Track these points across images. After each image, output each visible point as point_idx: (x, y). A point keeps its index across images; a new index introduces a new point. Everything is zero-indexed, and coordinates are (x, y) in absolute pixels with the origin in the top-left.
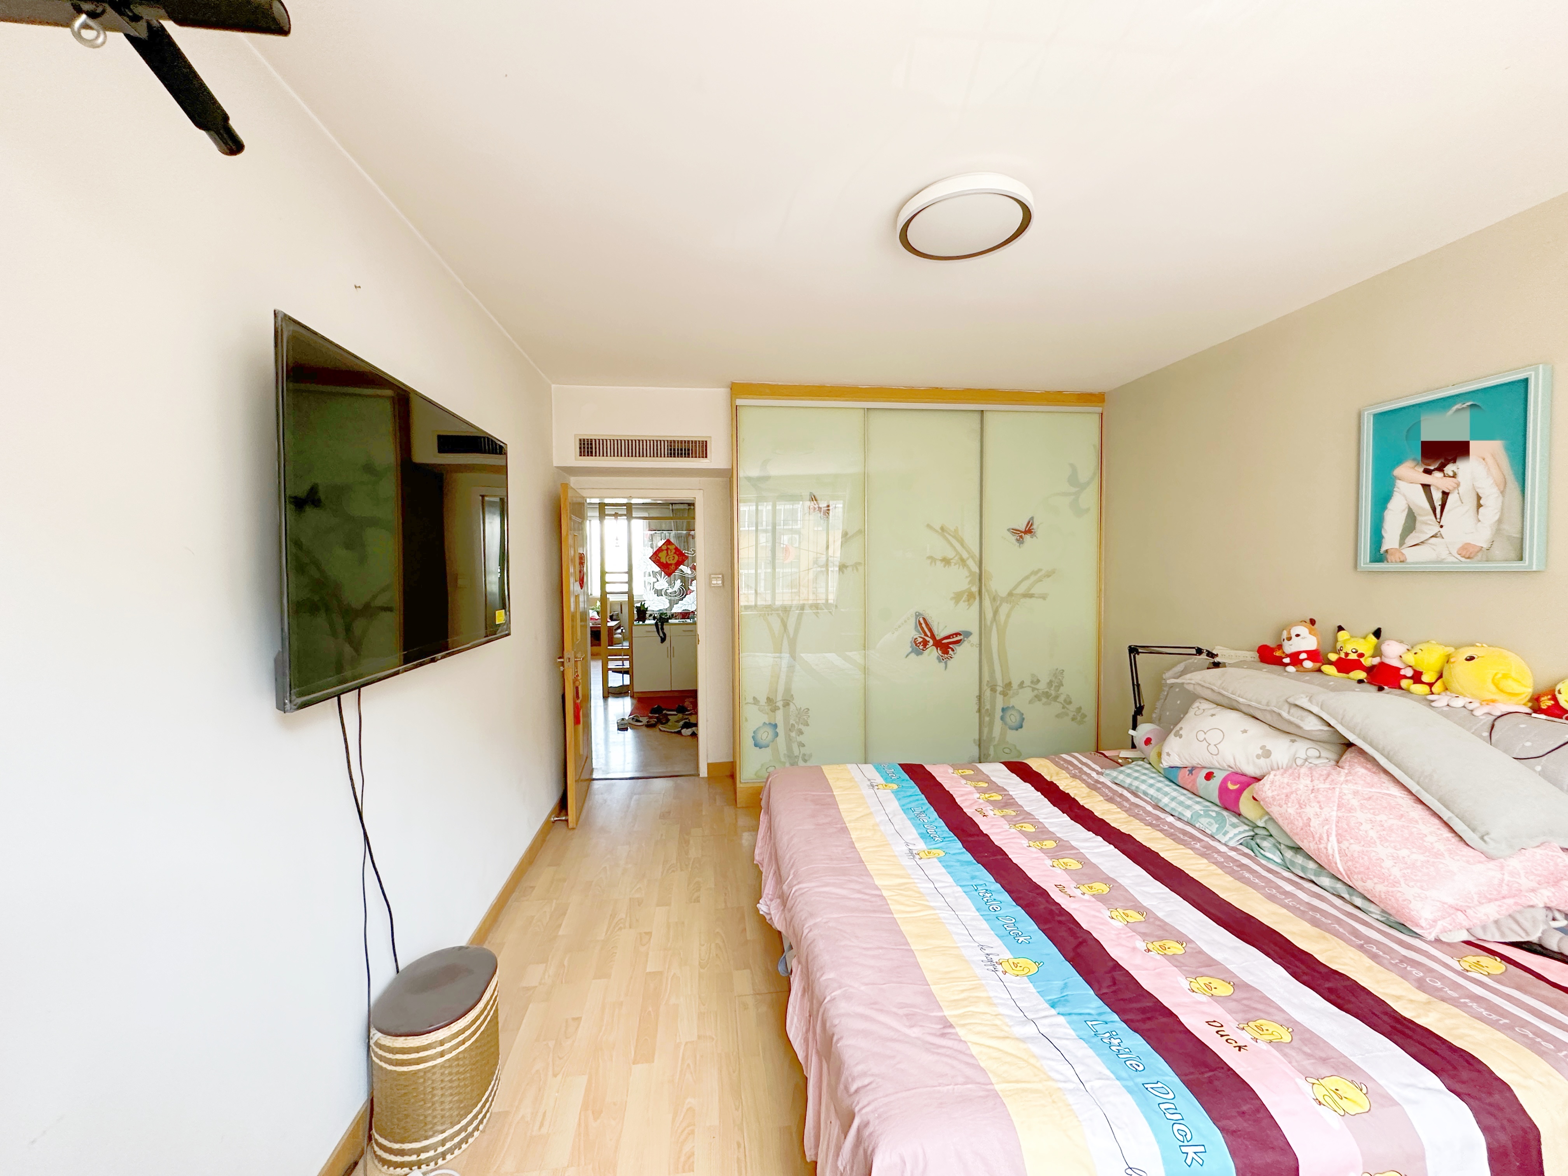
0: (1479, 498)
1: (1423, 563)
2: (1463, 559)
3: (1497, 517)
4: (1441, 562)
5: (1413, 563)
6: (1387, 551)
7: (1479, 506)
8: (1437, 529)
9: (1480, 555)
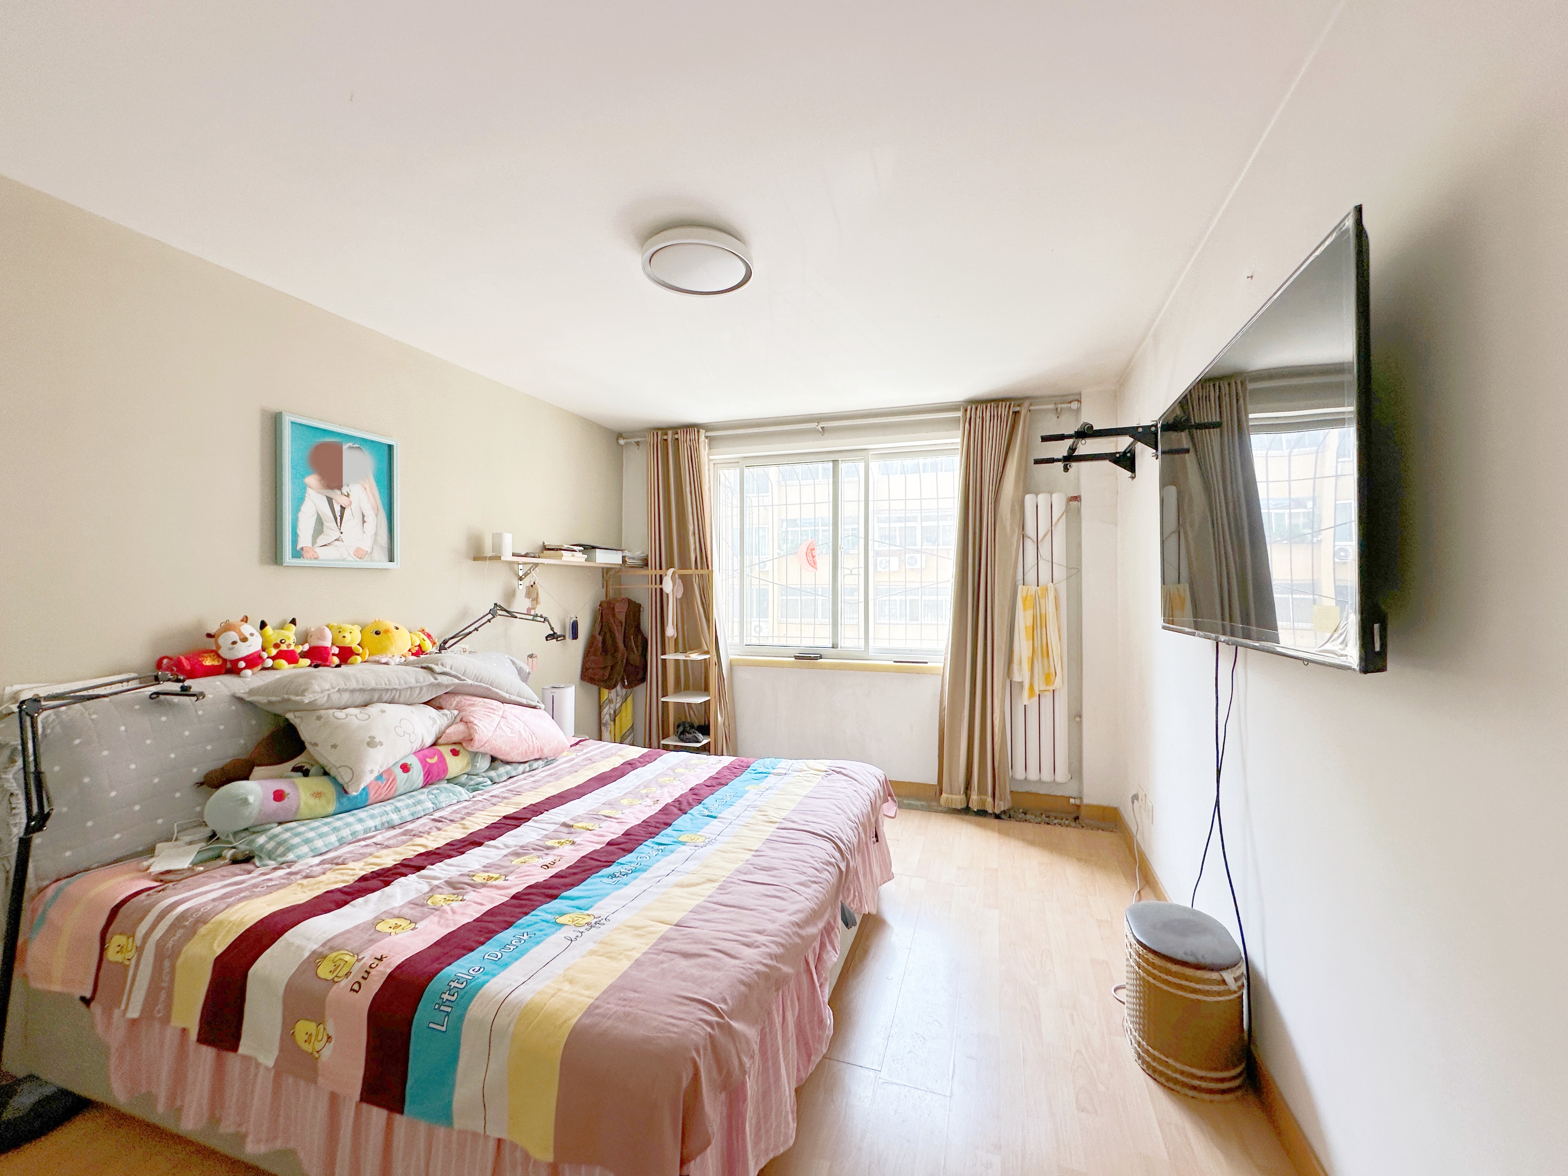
0: (363, 516)
1: (329, 560)
2: (357, 559)
3: (374, 531)
4: (344, 560)
5: (325, 560)
6: (302, 549)
7: (364, 522)
8: (338, 534)
9: (367, 556)
